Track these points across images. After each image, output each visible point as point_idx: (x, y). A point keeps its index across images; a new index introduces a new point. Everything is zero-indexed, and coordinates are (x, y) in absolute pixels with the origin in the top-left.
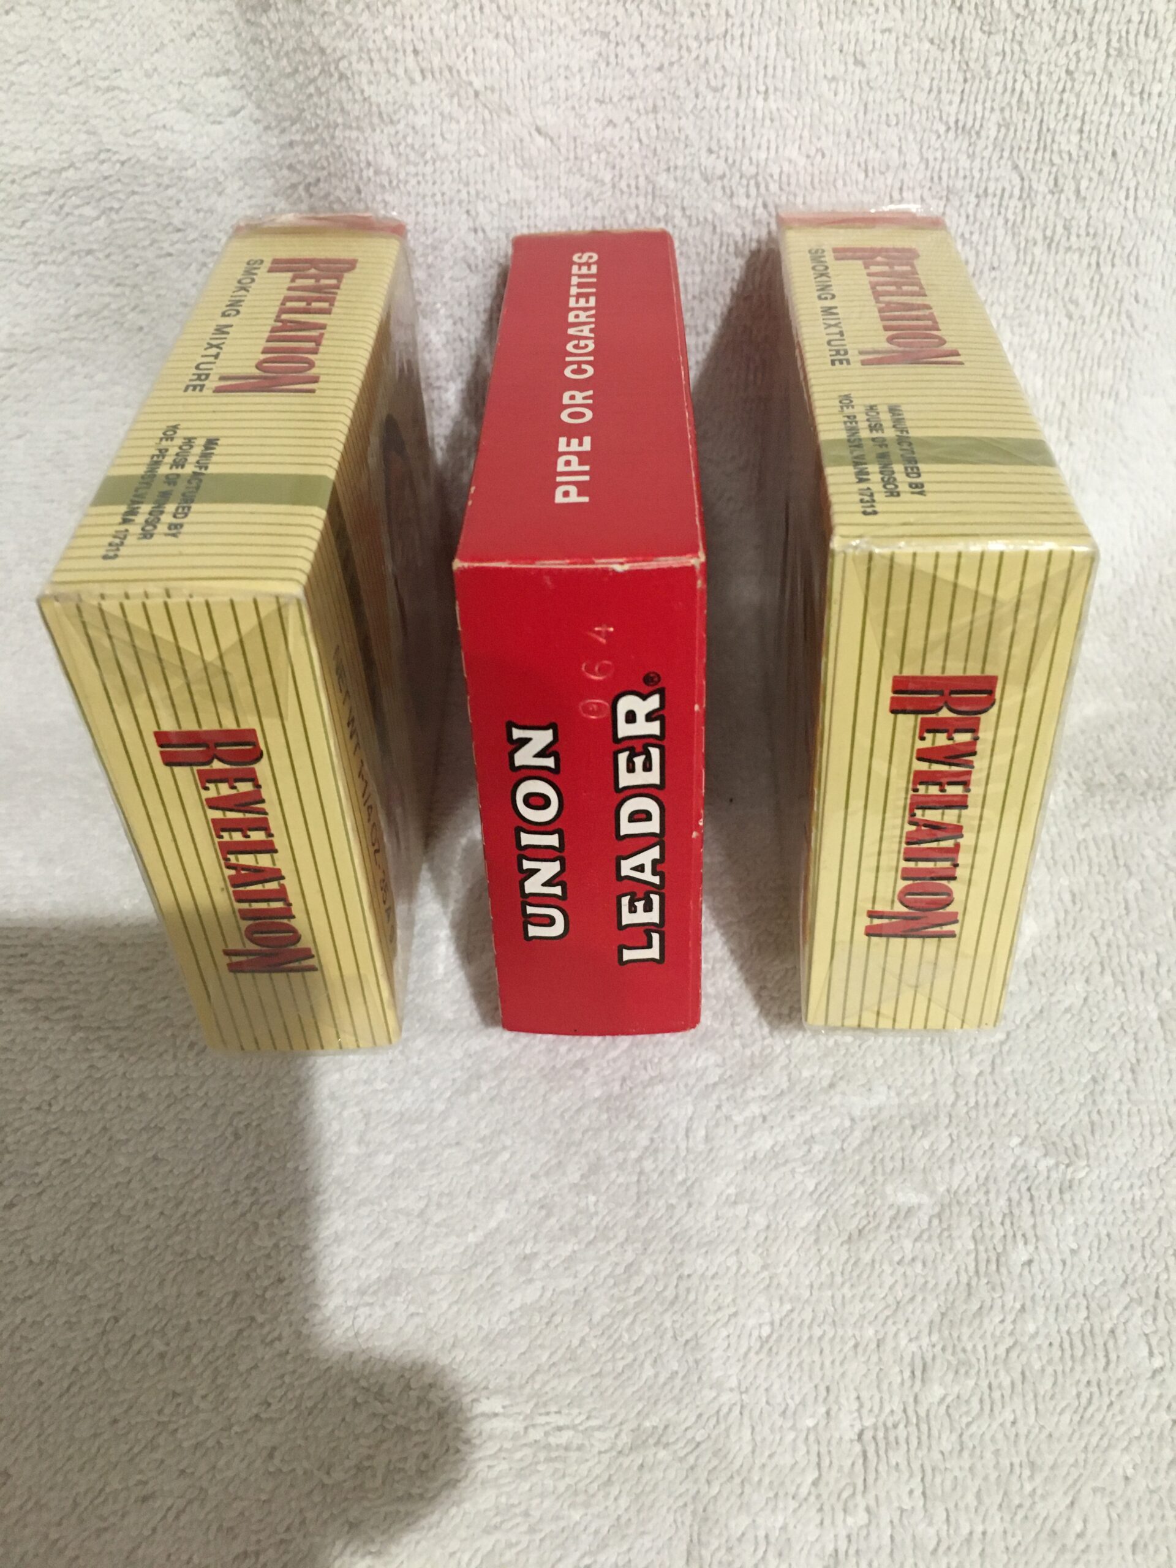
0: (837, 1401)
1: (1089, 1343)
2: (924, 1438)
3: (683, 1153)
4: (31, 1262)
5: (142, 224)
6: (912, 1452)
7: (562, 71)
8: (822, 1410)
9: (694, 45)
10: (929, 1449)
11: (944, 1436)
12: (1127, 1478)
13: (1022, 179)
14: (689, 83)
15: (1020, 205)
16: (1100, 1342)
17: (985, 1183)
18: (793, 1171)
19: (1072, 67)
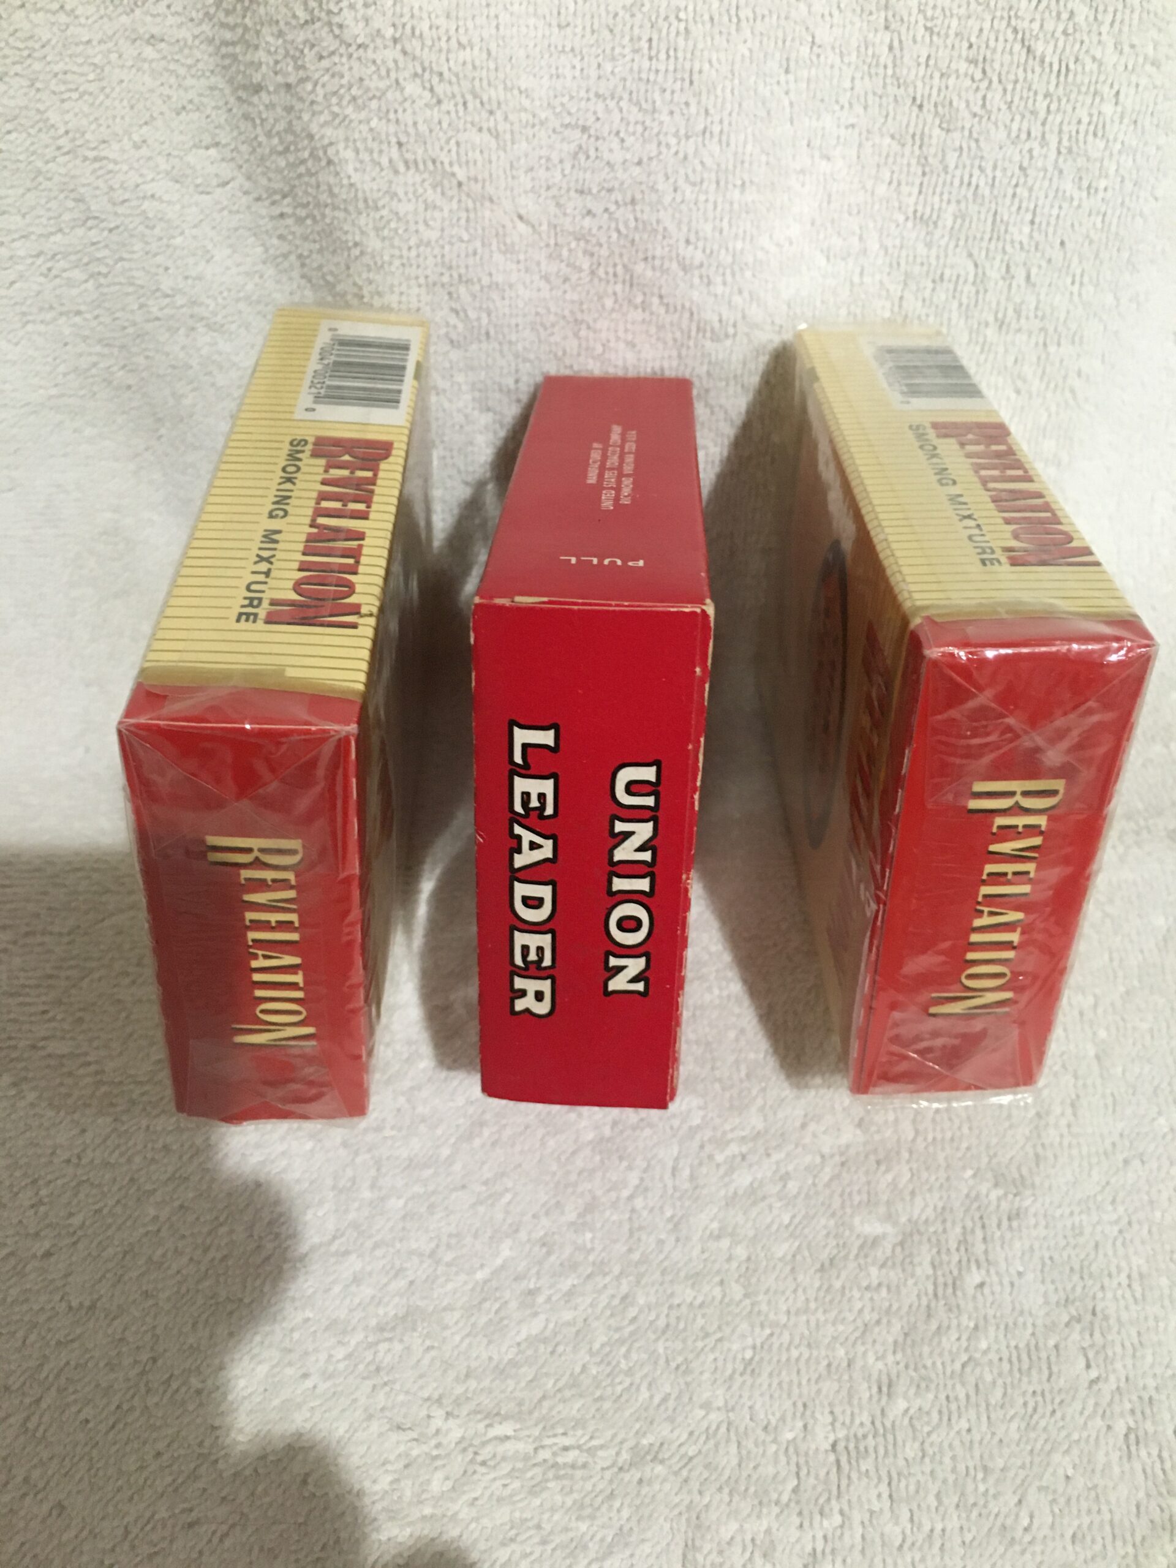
0: (813, 1416)
1: (1034, 1358)
2: (890, 1447)
3: (670, 1191)
4: (70, 1308)
5: (131, 289)
6: (880, 1459)
7: (543, 161)
8: (800, 1424)
9: (673, 141)
10: (895, 1456)
11: (908, 1445)
12: (1067, 1477)
13: (976, 265)
14: (668, 178)
15: (973, 290)
16: (1044, 1355)
17: (943, 1213)
18: (770, 1207)
19: (1025, 164)
